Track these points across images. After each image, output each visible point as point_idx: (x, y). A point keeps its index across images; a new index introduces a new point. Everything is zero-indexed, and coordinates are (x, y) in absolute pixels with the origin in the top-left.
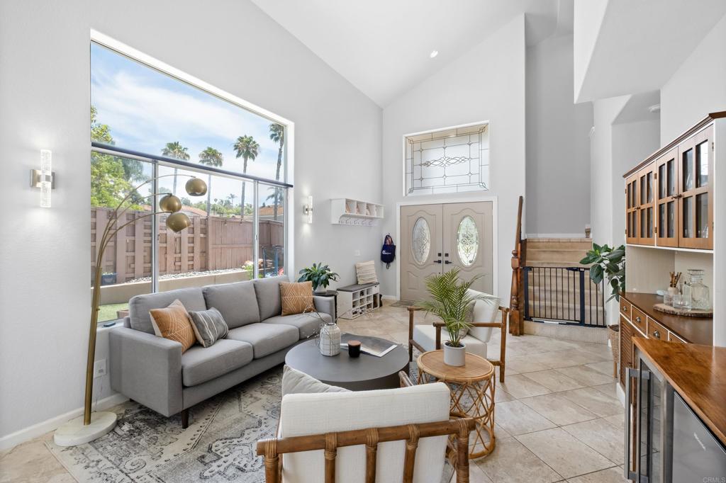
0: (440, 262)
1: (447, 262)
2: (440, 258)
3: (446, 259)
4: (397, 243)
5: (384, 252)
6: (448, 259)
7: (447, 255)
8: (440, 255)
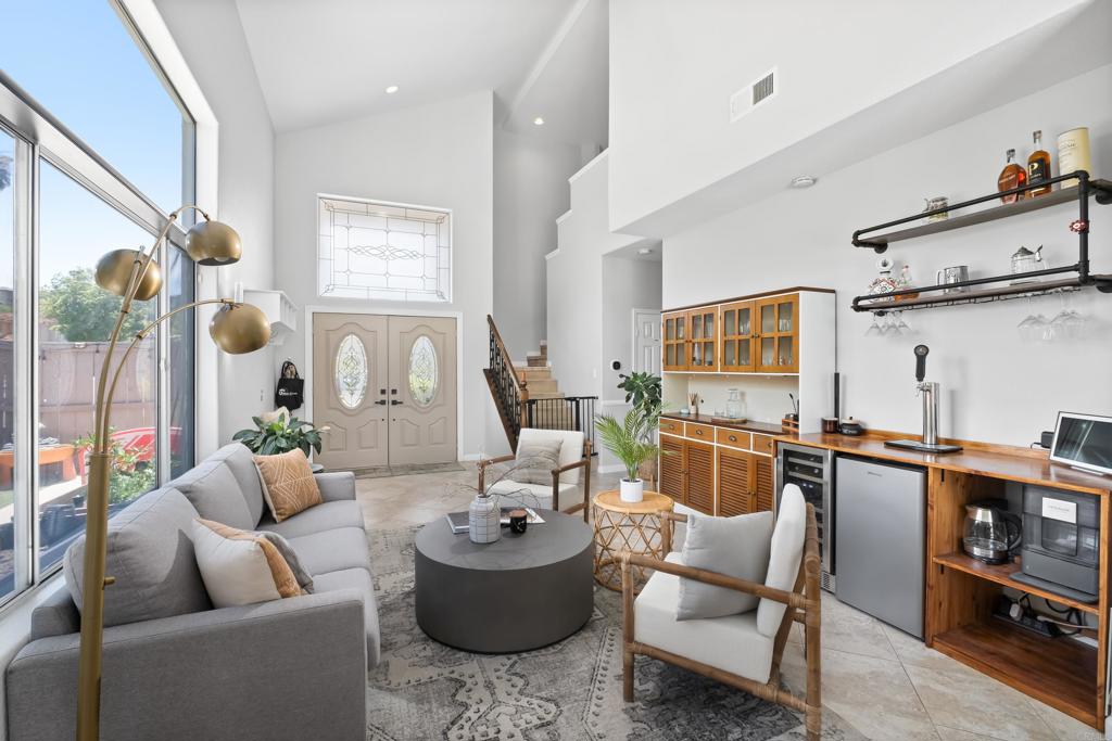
0: (383, 403)
1: (394, 403)
2: (384, 397)
3: (393, 397)
4: (307, 375)
5: (282, 392)
6: (396, 397)
7: (394, 392)
8: (383, 392)
